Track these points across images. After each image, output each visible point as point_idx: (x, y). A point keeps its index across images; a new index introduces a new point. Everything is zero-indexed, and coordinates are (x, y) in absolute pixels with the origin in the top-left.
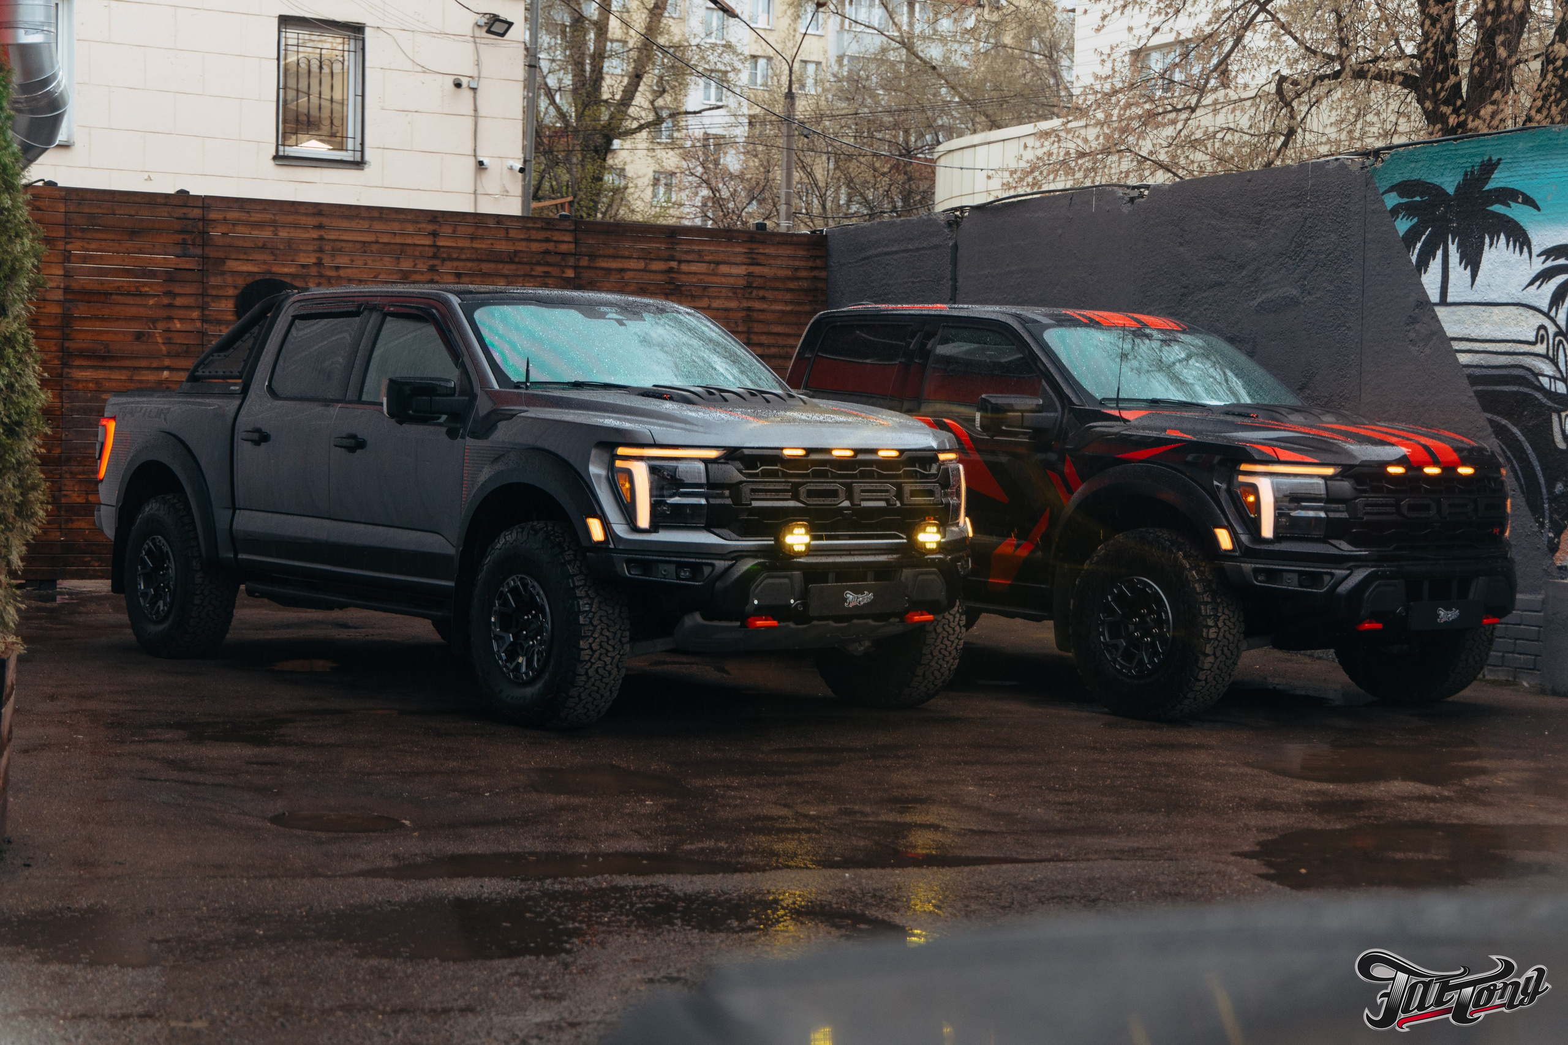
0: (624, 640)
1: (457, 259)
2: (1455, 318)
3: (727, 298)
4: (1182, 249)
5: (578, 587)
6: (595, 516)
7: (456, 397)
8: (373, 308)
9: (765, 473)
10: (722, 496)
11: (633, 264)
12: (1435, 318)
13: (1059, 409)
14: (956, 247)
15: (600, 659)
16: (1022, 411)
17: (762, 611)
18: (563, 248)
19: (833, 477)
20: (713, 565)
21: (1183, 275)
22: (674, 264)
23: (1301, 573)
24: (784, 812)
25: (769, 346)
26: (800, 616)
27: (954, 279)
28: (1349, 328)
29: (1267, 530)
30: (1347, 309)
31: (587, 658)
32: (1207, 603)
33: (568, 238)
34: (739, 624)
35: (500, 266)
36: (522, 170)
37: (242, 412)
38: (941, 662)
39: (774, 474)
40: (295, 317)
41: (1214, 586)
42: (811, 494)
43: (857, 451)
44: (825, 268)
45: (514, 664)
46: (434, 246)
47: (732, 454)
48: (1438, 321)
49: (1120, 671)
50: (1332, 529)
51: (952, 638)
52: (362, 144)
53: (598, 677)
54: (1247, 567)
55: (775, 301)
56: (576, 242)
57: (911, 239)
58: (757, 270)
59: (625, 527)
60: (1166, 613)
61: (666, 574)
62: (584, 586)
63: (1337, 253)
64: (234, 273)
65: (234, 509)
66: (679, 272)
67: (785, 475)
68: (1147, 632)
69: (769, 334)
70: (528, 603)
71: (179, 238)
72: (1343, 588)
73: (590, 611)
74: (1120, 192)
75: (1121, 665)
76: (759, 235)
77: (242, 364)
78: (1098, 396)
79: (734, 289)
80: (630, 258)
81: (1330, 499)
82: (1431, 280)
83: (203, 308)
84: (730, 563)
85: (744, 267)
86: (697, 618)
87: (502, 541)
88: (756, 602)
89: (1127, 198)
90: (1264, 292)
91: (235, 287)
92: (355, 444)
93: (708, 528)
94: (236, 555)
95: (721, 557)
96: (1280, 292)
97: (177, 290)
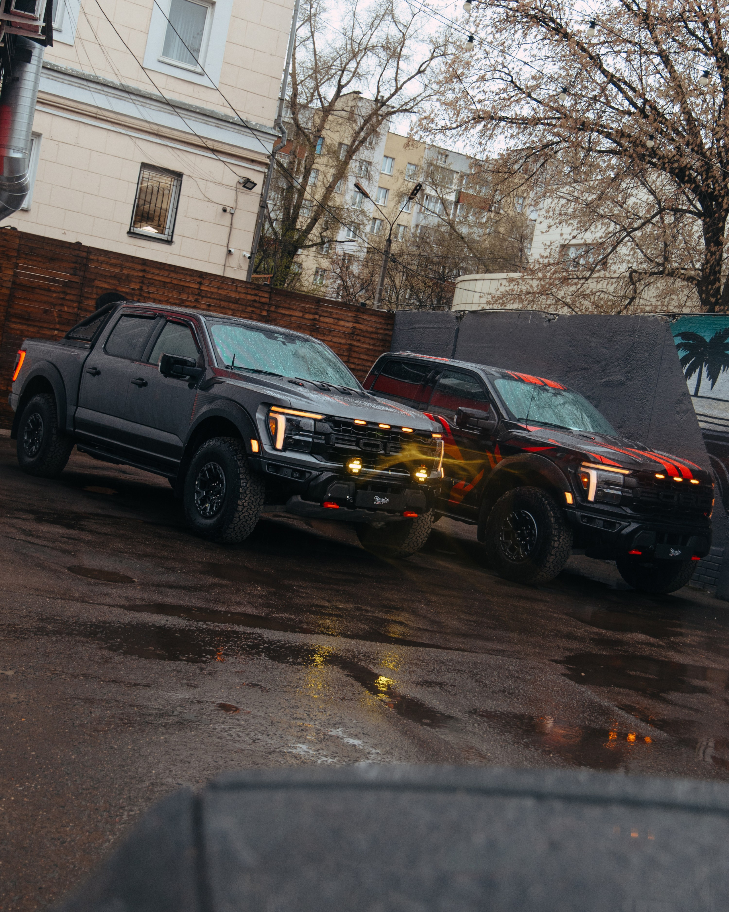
0: (261, 504)
1: (209, 297)
2: (700, 404)
3: (341, 337)
4: (570, 348)
5: (242, 473)
6: (255, 439)
7: (196, 368)
8: (162, 316)
9: (344, 431)
10: (321, 439)
11: (297, 314)
12: (690, 402)
13: (497, 420)
14: (458, 330)
15: (247, 511)
16: (478, 418)
17: (331, 500)
18: (263, 300)
19: (378, 438)
20: (311, 473)
21: (568, 361)
22: (317, 317)
23: (604, 521)
24: (326, 604)
25: (358, 365)
26: (351, 505)
27: (455, 346)
28: (647, 401)
29: (591, 497)
30: (648, 391)
31: (241, 510)
32: (555, 529)
33: (266, 295)
34: (319, 504)
35: (231, 304)
36: (249, 258)
37: (89, 358)
38: (418, 538)
39: (348, 431)
40: (122, 315)
41: (561, 521)
42: (365, 444)
43: (392, 427)
44: (392, 330)
45: (204, 507)
46: (199, 289)
47: (329, 418)
48: (692, 404)
49: (507, 556)
50: (623, 501)
51: (425, 527)
52: (173, 232)
53: (245, 520)
54: (579, 513)
55: (364, 343)
56: (270, 298)
57: (437, 322)
58: (358, 326)
59: (270, 447)
60: (535, 530)
61: (286, 474)
62: (244, 473)
63: (647, 363)
64: (97, 287)
65: (77, 406)
66: (319, 321)
67: (354, 433)
68: (523, 539)
69: (359, 358)
70: (215, 477)
71: (73, 265)
72: (624, 532)
73: (246, 486)
74: (544, 315)
75: (508, 553)
76: (362, 308)
77: (94, 333)
78: (517, 417)
79: (345, 334)
80: (296, 310)
81: (625, 486)
82: (691, 383)
83: (80, 302)
84: (319, 473)
85: (352, 324)
86: (299, 498)
87: (207, 444)
88: (329, 495)
89: (547, 319)
90: (608, 376)
91: (97, 294)
92: (142, 383)
93: (311, 454)
94: (74, 429)
95: (316, 469)
96: (616, 378)
97: (69, 291)
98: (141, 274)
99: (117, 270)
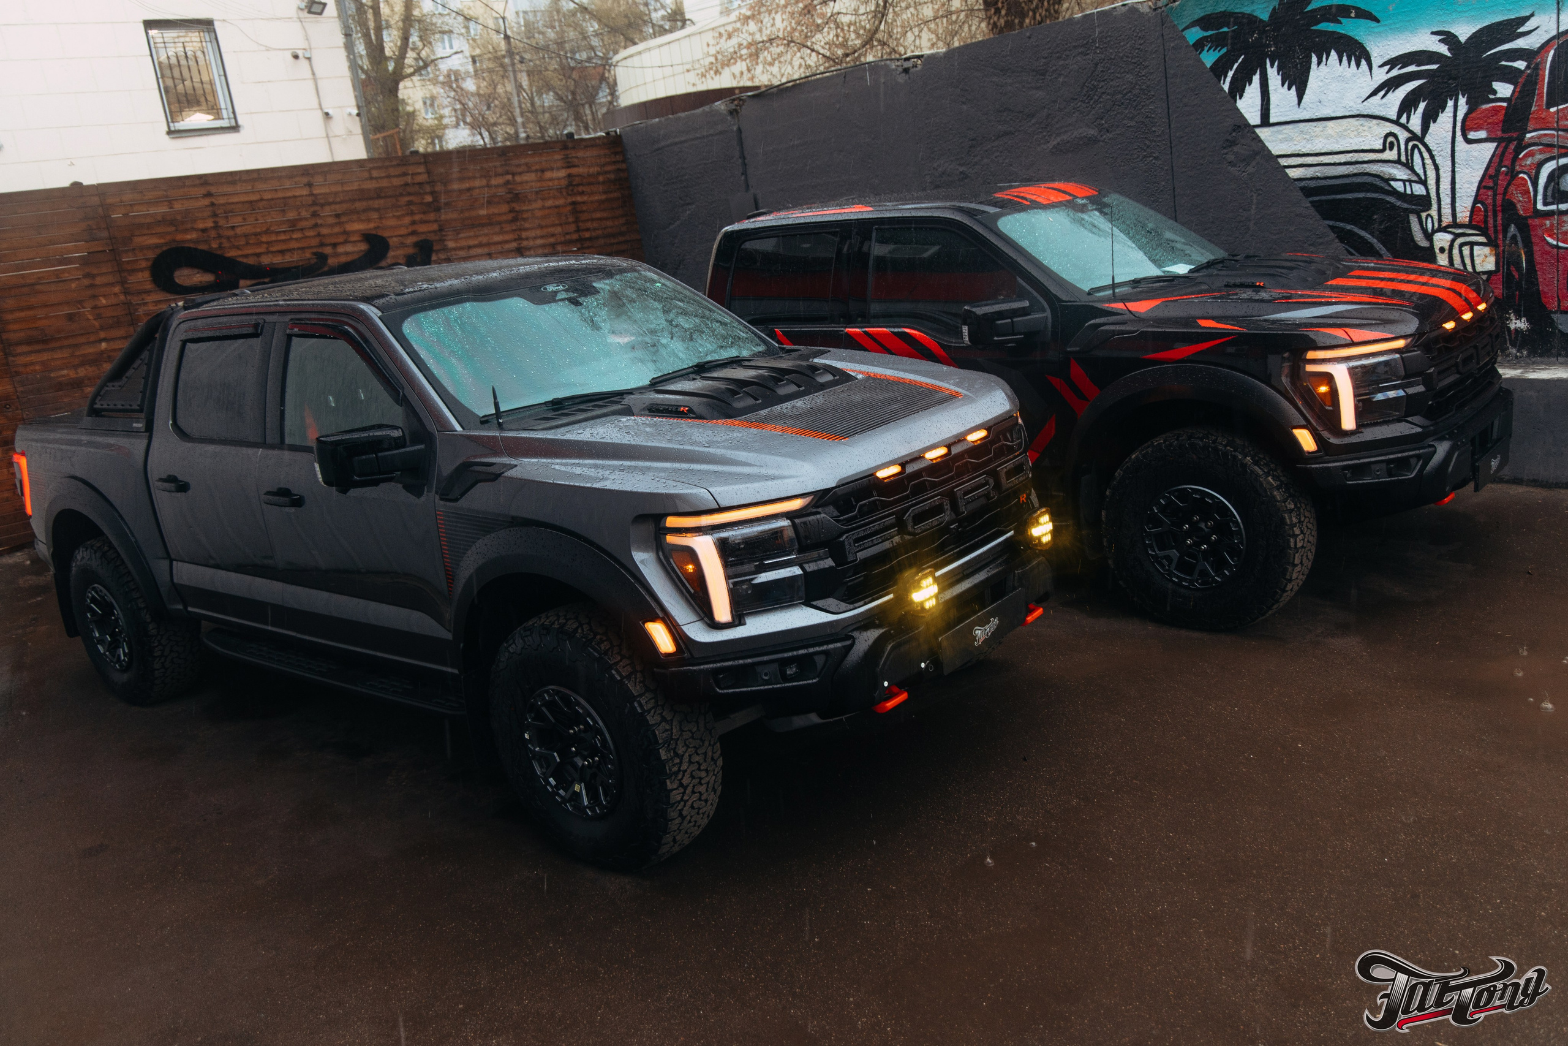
2: (1280, 136)
3: (554, 198)
4: (965, 107)
5: (649, 711)
6: (653, 620)
7: (409, 448)
9: (864, 512)
10: (821, 559)
11: (477, 183)
12: (1258, 139)
13: (1048, 308)
14: (739, 130)
16: (1011, 318)
17: (892, 691)
18: (419, 179)
19: (932, 488)
20: (824, 654)
21: (968, 129)
22: (509, 177)
23: (1389, 462)
25: (595, 229)
26: (931, 676)
27: (743, 157)
29: (1348, 421)
30: (1152, 141)
33: (421, 169)
36: (358, 115)
37: (152, 456)
40: (184, 343)
41: (1297, 492)
43: (949, 445)
44: (625, 160)
45: (570, 791)
46: (311, 194)
47: (821, 499)
48: (1261, 141)
49: (1179, 584)
52: (234, 112)
54: (1334, 465)
55: (592, 193)
56: (429, 172)
57: (698, 129)
58: (574, 171)
59: (700, 625)
60: (1235, 521)
61: (769, 680)
62: (655, 708)
63: (1136, 91)
64: (142, 248)
65: (171, 560)
67: (886, 505)
68: (1204, 540)
69: (592, 220)
70: (572, 718)
71: (83, 225)
72: (1431, 467)
73: (671, 738)
74: (892, 65)
76: (569, 143)
77: (141, 394)
79: (560, 190)
80: (474, 178)
81: (1407, 373)
82: (1249, 105)
83: (123, 282)
84: (843, 646)
85: (563, 171)
86: (811, 718)
87: (520, 642)
88: (886, 683)
89: (901, 69)
90: (1058, 135)
91: (147, 260)
92: (291, 503)
93: (809, 603)
94: (185, 608)
95: (832, 639)
96: (1076, 134)
97: (95, 272)
98: (207, 202)
99: (163, 209)
